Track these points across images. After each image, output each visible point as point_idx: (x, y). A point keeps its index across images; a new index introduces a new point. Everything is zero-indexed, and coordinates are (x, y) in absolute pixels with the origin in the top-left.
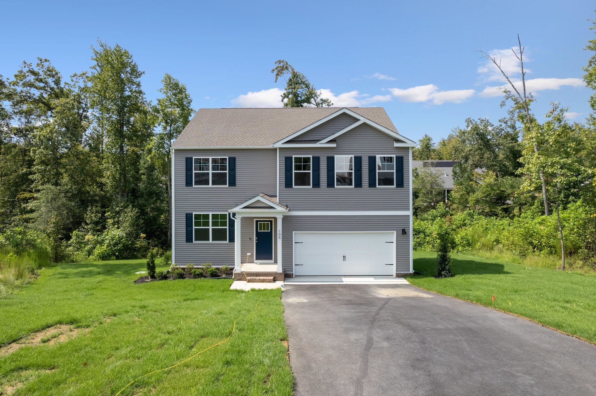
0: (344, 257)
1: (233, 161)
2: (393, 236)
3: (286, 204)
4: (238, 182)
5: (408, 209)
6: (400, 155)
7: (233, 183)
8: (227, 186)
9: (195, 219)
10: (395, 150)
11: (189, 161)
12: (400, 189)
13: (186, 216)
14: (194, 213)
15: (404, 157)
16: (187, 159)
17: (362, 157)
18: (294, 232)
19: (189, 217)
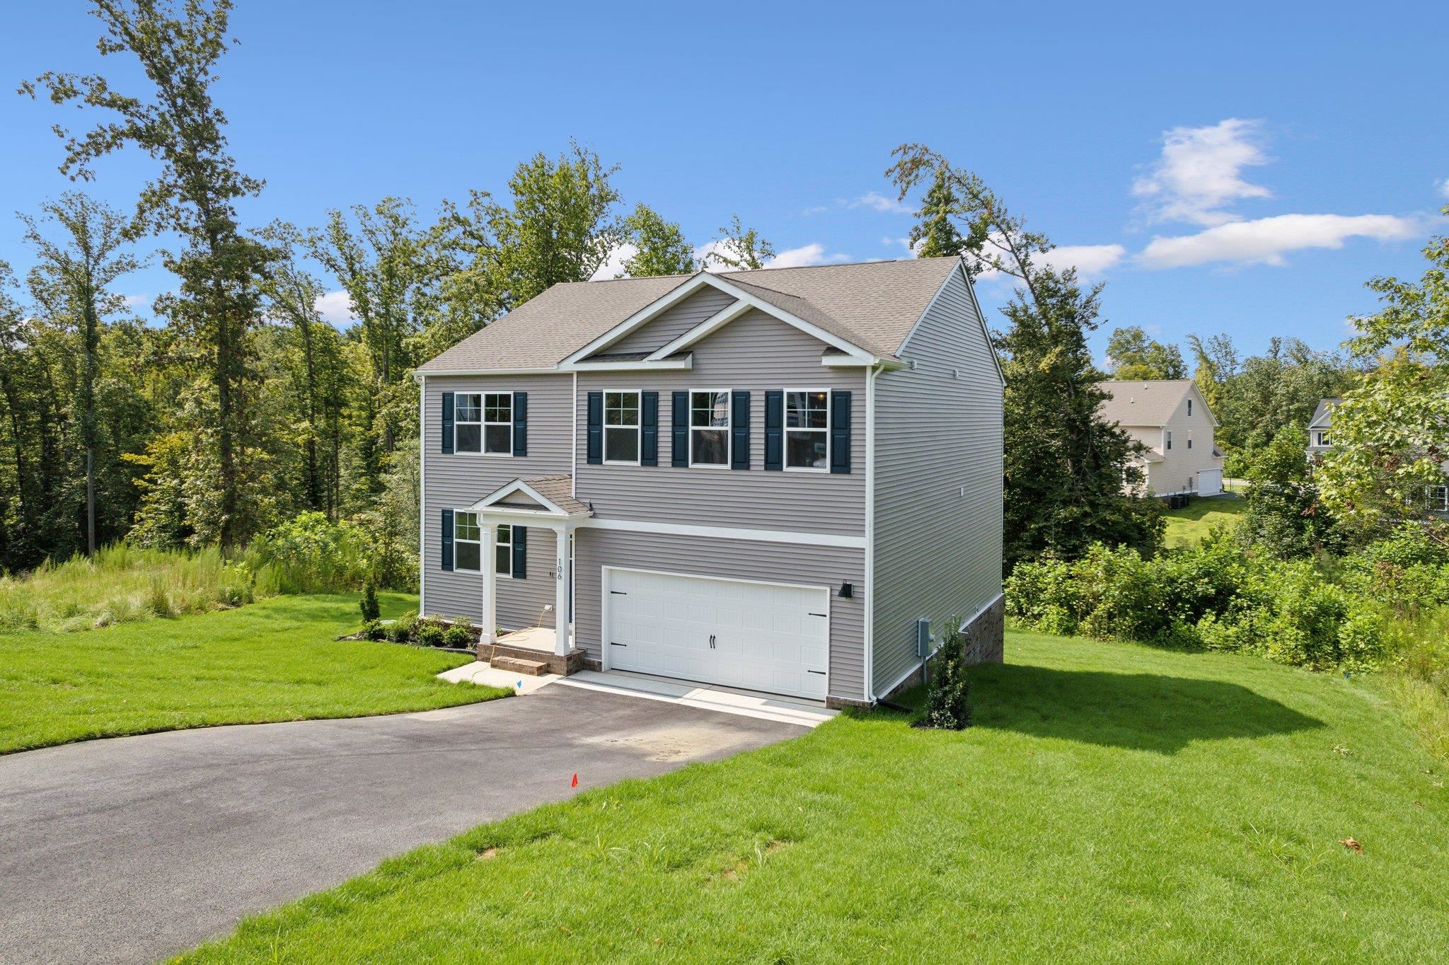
0: (713, 638)
1: (522, 399)
2: (821, 599)
3: (588, 501)
4: (530, 448)
5: (861, 532)
6: (842, 387)
7: (521, 450)
8: (513, 454)
9: (457, 522)
10: (831, 375)
11: (447, 399)
12: (841, 479)
13: (443, 516)
14: (455, 510)
15: (853, 392)
16: (444, 395)
17: (752, 393)
18: (604, 567)
19: (447, 517)
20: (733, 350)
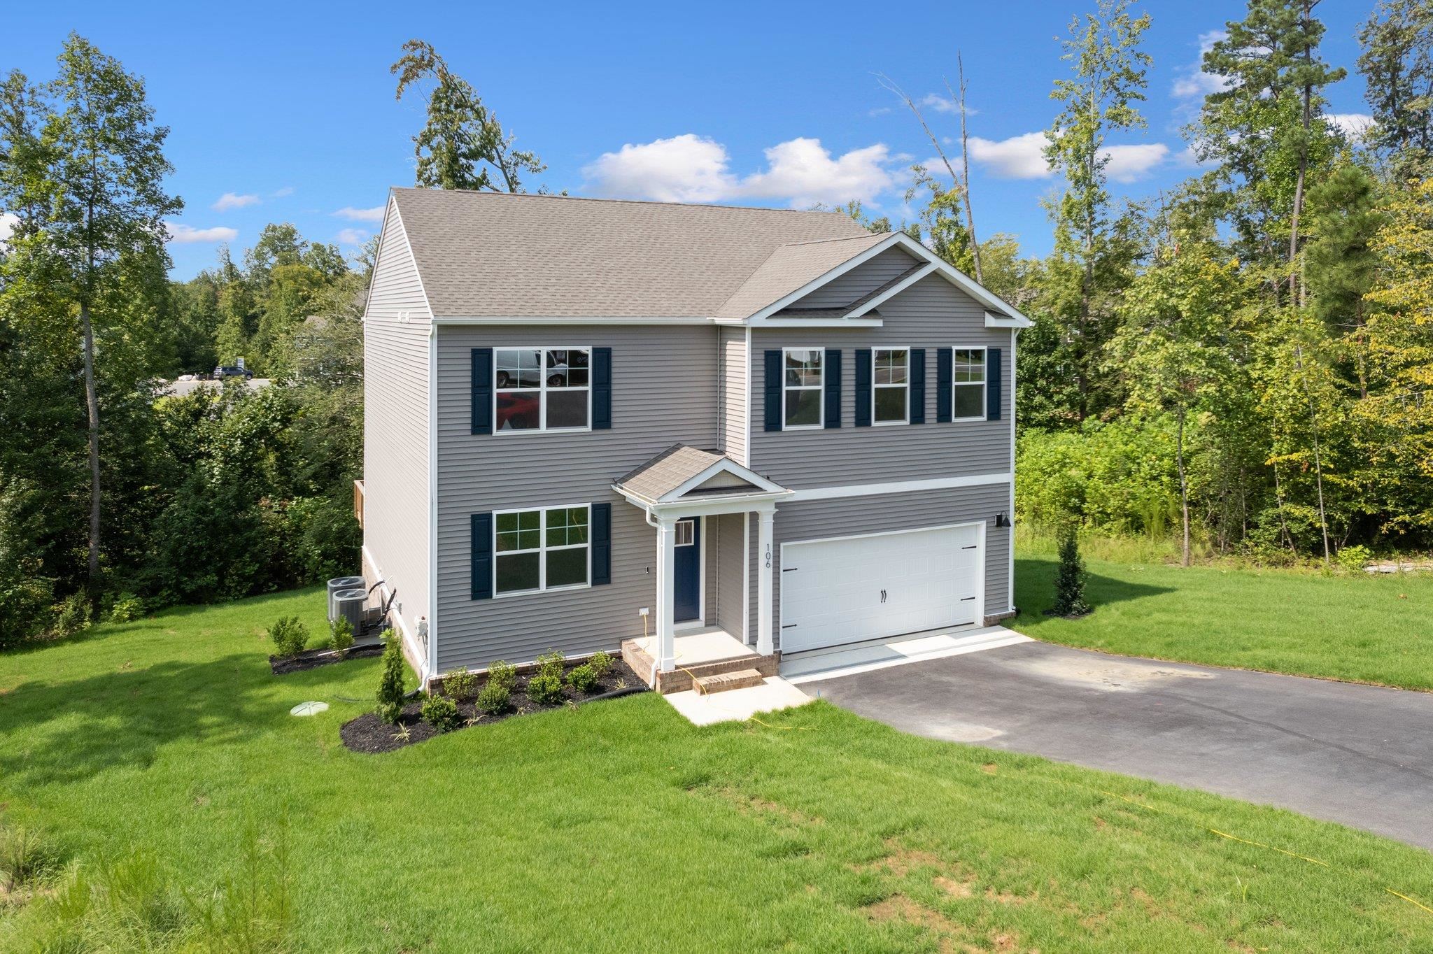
0: (884, 593)
1: (603, 356)
2: (979, 533)
3: (765, 473)
4: (616, 417)
5: (1007, 469)
6: (995, 345)
7: (603, 420)
8: (589, 428)
9: (498, 530)
10: (987, 335)
11: (481, 359)
12: (995, 425)
13: (474, 523)
14: (495, 513)
16: (476, 352)
17: (927, 351)
18: (782, 545)
19: (480, 524)
20: (917, 309)
